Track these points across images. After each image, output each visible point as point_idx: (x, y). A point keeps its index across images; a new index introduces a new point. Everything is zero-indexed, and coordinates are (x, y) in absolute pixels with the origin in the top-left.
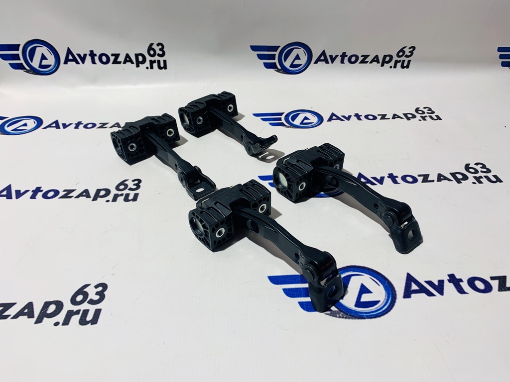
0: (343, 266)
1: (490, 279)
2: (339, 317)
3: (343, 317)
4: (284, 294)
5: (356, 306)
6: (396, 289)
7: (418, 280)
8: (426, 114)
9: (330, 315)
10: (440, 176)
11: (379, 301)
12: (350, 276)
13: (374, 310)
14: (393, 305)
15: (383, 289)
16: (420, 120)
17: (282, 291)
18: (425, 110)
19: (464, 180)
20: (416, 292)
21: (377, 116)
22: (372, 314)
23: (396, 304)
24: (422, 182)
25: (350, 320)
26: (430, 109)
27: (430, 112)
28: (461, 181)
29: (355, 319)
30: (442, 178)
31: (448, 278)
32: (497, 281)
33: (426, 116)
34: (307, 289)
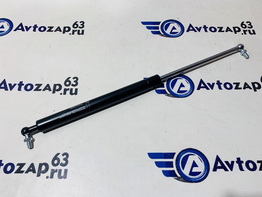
0: (185, 149)
1: (257, 162)
2: (181, 181)
3: (183, 181)
4: (155, 165)
5: (189, 174)
6: (210, 165)
7: (222, 160)
8: (247, 29)
9: (177, 179)
10: (246, 84)
11: (201, 172)
12: (188, 155)
13: (198, 178)
14: (208, 175)
15: (204, 164)
16: (242, 34)
17: (154, 163)
18: (247, 25)
19: (258, 89)
20: (220, 168)
21: (217, 28)
22: (196, 180)
23: (209, 174)
24: (235, 89)
25: (186, 183)
26: (250, 24)
27: (250, 26)
28: (257, 90)
29: (188, 182)
30: (247, 86)
31: (237, 160)
32: (260, 164)
33: (246, 31)
34: (167, 162)
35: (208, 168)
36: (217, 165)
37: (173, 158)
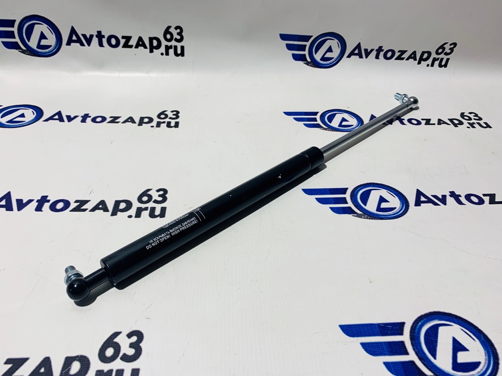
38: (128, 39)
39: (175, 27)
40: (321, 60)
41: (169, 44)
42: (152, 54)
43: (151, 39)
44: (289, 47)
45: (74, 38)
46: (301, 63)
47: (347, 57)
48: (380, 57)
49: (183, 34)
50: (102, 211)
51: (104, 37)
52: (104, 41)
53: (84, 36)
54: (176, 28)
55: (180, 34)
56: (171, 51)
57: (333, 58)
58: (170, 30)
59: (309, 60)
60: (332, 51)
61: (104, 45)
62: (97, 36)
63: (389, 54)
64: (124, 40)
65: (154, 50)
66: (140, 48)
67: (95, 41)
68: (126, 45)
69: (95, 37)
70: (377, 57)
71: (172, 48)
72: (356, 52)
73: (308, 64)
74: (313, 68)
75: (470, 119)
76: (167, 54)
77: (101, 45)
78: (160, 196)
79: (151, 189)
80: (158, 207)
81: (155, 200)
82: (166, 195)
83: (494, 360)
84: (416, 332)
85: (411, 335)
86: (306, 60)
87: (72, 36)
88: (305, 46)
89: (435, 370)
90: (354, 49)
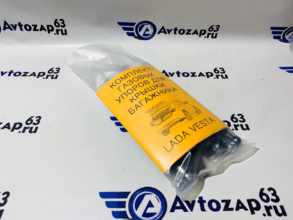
0: (143, 187)
1: (221, 201)
5: (143, 216)
6: (168, 205)
8: (220, 74)
11: (156, 213)
12: (144, 195)
15: (161, 204)
16: (215, 78)
17: (105, 203)
20: (178, 208)
23: (165, 216)
26: (223, 70)
31: (198, 200)
32: (225, 203)
34: (119, 202)
35: (165, 208)
36: (176, 205)
37: (126, 198)
38: (35, 26)
39: (59, 19)
40: (143, 35)
41: (58, 28)
42: (49, 34)
43: (48, 26)
44: (124, 29)
45: (7, 26)
46: (132, 37)
47: (158, 34)
48: (177, 33)
49: (64, 23)
50: (7, 129)
51: (22, 25)
52: (23, 27)
53: (12, 25)
54: (61, 20)
55: (63, 23)
56: (60, 32)
57: (150, 34)
58: (57, 21)
59: (136, 35)
60: (149, 31)
61: (23, 30)
62: (19, 25)
63: (182, 32)
64: (33, 27)
65: (50, 32)
66: (42, 31)
67: (18, 27)
68: (35, 30)
69: (17, 25)
70: (175, 33)
71: (60, 31)
72: (163, 31)
73: (136, 37)
74: (139, 40)
75: (219, 72)
76: (58, 34)
77: (21, 29)
78: (37, 120)
79: (33, 117)
80: (34, 127)
81: (34, 123)
82: (40, 120)
83: (163, 212)
84: (134, 197)
85: (130, 198)
86: (135, 35)
87: (6, 26)
88: (133, 28)
89: (134, 216)
90: (161, 30)
